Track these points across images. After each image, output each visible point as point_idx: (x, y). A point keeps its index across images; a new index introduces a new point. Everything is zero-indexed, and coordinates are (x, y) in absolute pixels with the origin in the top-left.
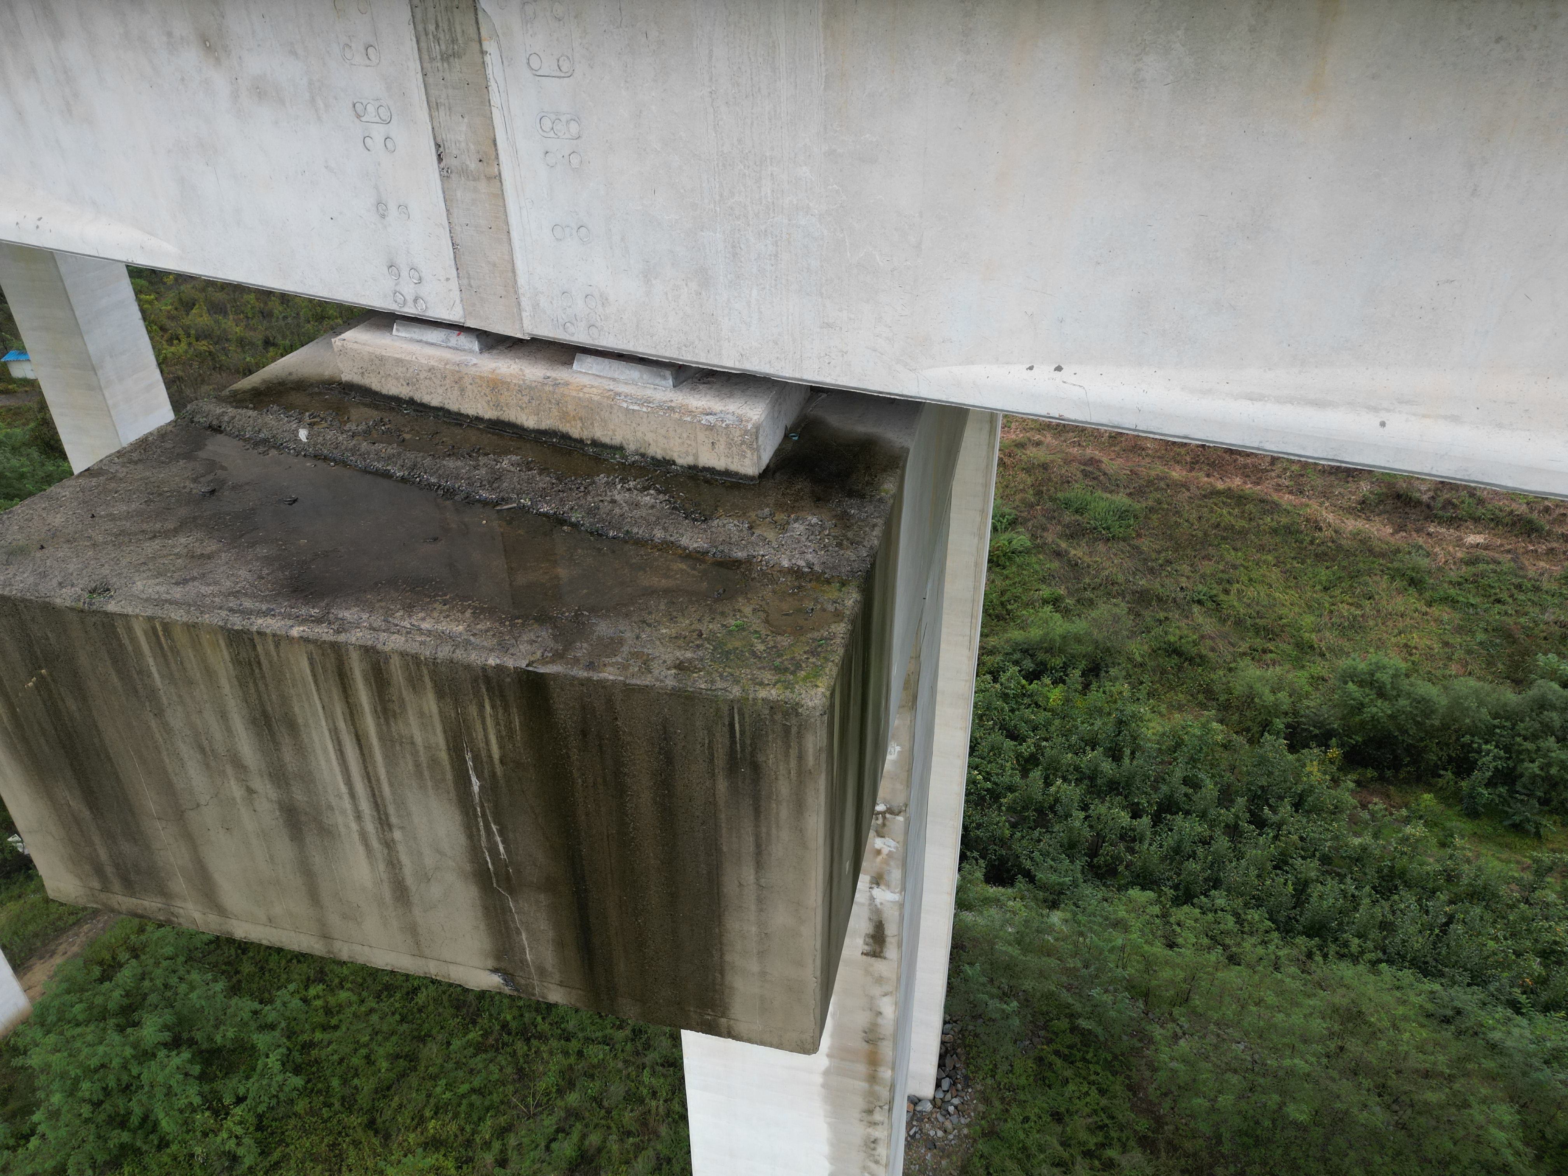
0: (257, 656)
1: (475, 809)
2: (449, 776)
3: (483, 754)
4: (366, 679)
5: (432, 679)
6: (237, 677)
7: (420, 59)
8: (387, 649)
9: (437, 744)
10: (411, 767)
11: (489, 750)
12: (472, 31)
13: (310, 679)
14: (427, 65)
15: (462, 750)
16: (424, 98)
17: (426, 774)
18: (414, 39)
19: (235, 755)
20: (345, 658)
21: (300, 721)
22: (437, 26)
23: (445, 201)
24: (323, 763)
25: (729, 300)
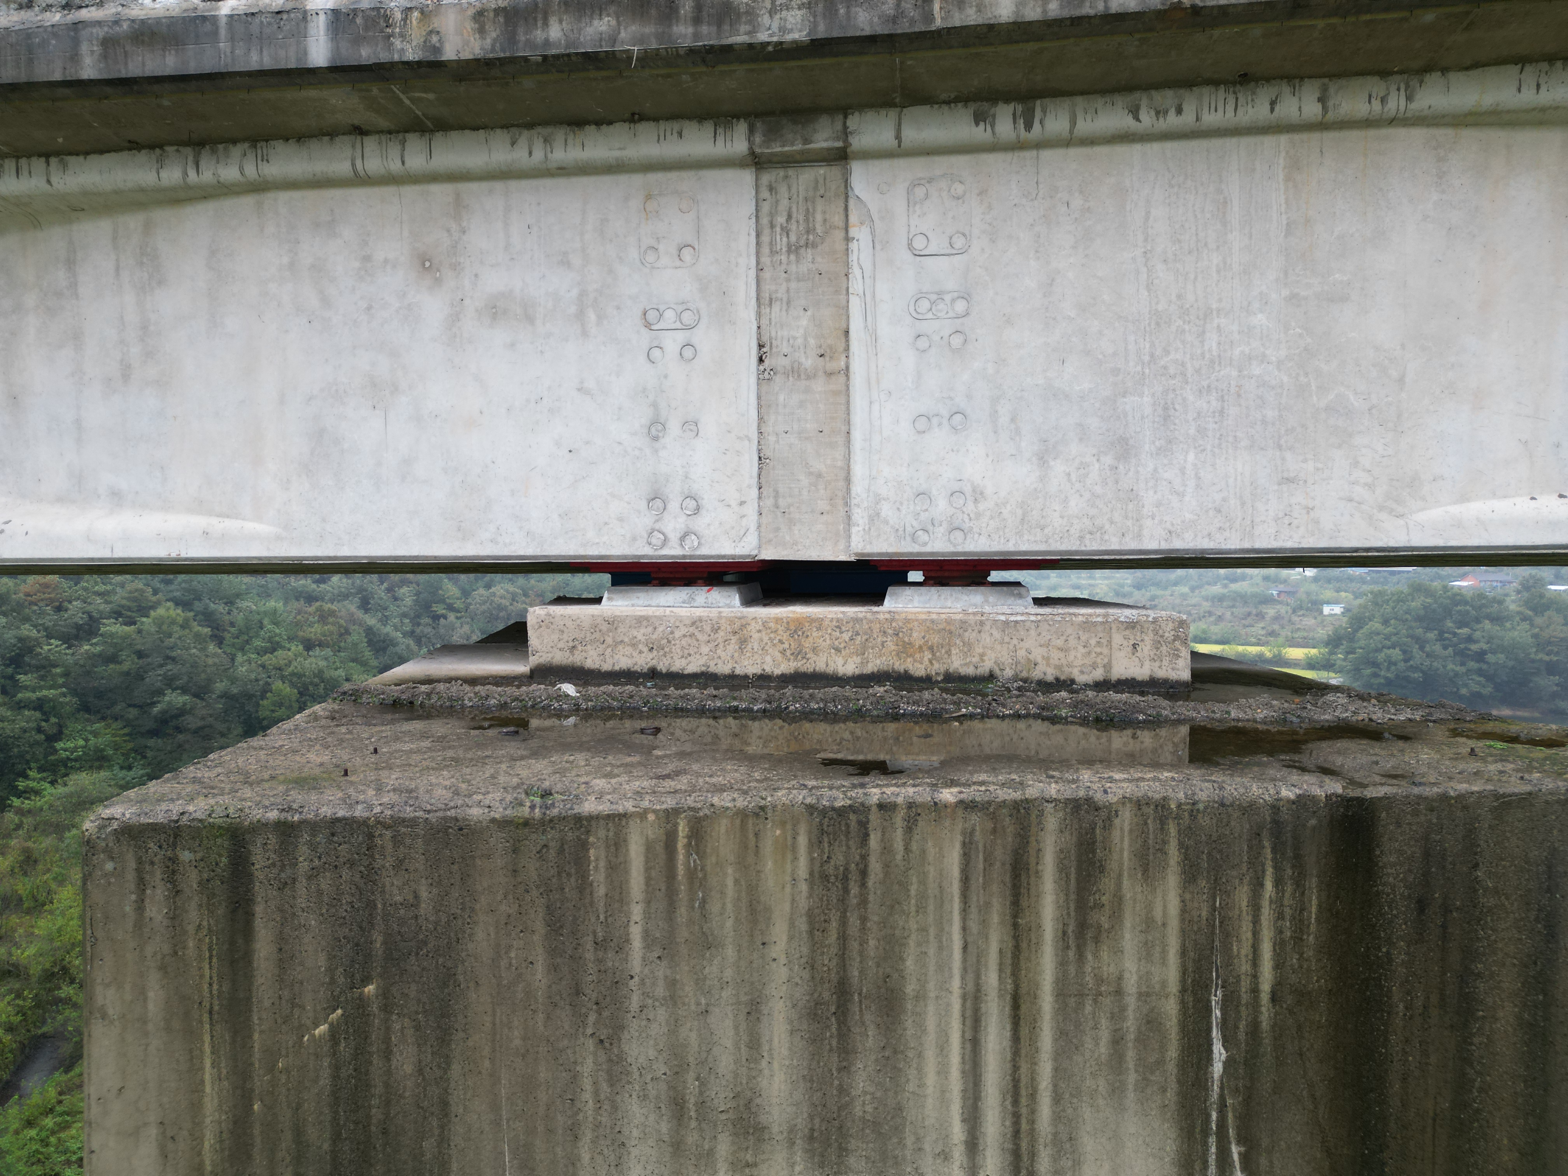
0: (864, 857)
1: (1208, 1116)
2: (1173, 1053)
3: (1245, 985)
4: (1062, 868)
5: (1181, 845)
6: (810, 914)
7: (758, 253)
8: (1112, 798)
9: (1164, 984)
10: (1104, 1050)
11: (1255, 976)
12: (837, 219)
13: (955, 888)
14: (766, 260)
15: (1207, 987)
16: (753, 294)
17: (1131, 1055)
18: (754, 234)
19: (748, 1104)
20: (1034, 829)
21: (910, 989)
22: (789, 217)
23: (759, 406)
24: (931, 1079)
25: (1155, 470)
